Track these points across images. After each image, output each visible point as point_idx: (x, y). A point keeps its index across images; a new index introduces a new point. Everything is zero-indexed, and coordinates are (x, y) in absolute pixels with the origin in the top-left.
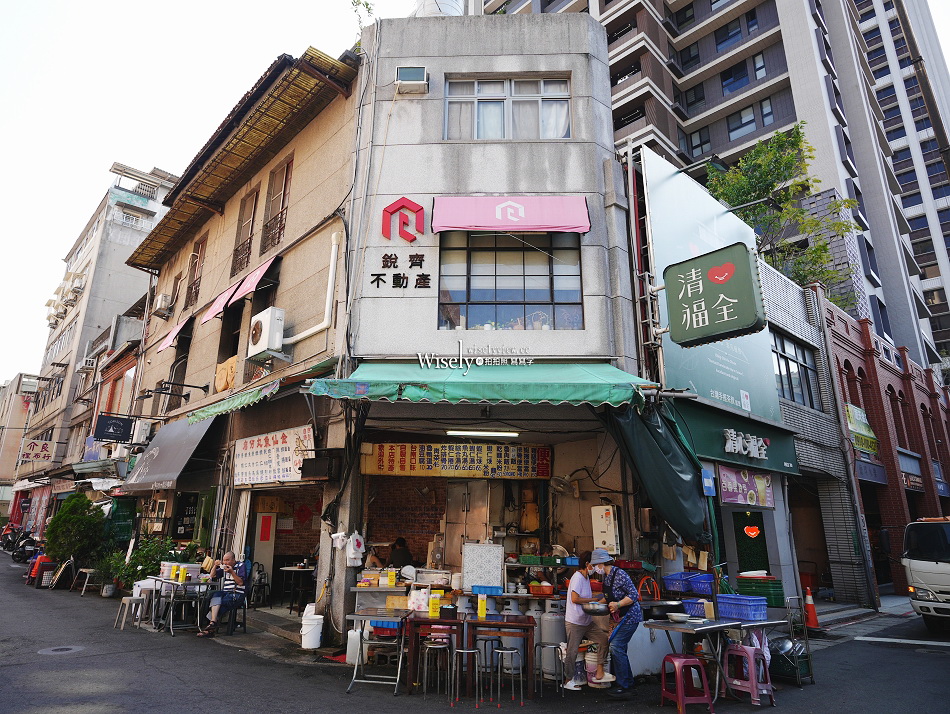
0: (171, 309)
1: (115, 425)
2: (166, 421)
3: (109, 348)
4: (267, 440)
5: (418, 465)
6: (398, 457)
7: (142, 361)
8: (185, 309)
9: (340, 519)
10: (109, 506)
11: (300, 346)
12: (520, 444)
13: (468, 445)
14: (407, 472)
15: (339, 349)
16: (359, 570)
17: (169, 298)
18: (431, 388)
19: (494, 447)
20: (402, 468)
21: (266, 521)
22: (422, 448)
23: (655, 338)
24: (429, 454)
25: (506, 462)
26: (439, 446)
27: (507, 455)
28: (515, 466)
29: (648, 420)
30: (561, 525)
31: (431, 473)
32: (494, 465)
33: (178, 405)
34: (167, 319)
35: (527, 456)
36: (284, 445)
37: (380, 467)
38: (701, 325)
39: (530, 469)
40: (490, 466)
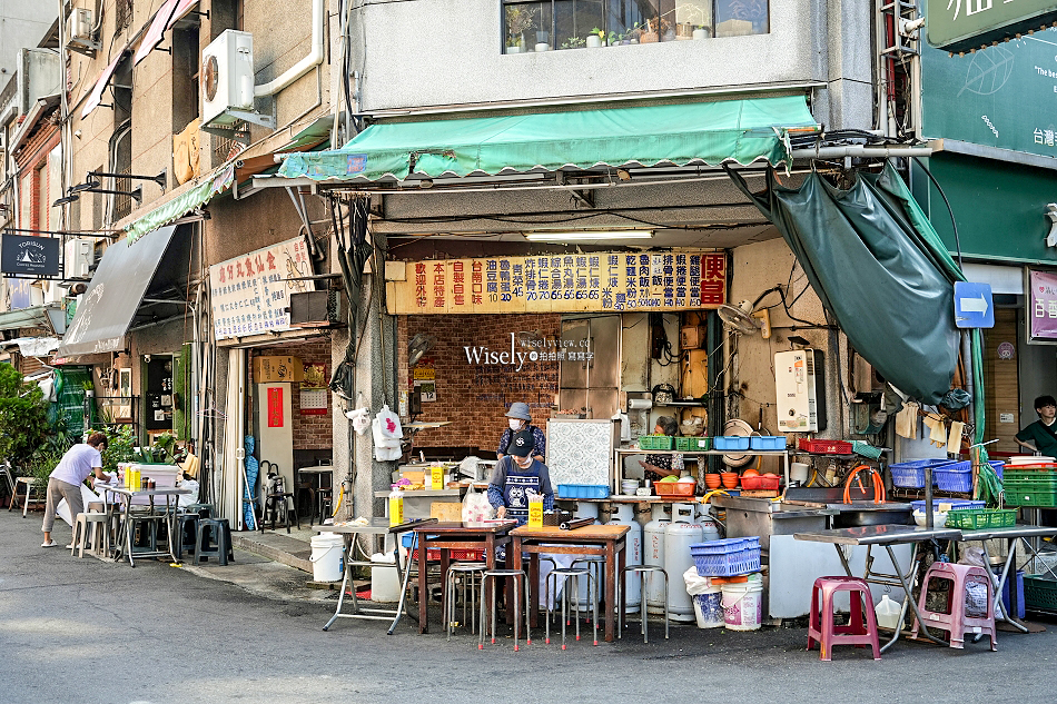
0: (97, 37)
1: (31, 249)
2: (115, 237)
3: (21, 112)
4: (248, 264)
5: (485, 295)
6: (449, 283)
7: (67, 134)
8: (118, 34)
9: (358, 388)
10: (50, 381)
11: (284, 97)
12: (670, 250)
13: (574, 256)
14: (468, 308)
15: (336, 105)
16: (394, 465)
17: (92, 16)
18: (460, 156)
19: (622, 257)
20: (459, 300)
21: (276, 396)
22: (492, 265)
23: (904, 39)
24: (504, 275)
25: (644, 282)
26: (520, 260)
27: (644, 269)
28: (661, 289)
29: (845, 198)
30: (745, 386)
31: (508, 308)
32: (622, 287)
33: (128, 210)
34: (94, 55)
35: (681, 270)
36: (273, 272)
37: (421, 301)
38: (979, 9)
39: (688, 293)
40: (615, 291)
